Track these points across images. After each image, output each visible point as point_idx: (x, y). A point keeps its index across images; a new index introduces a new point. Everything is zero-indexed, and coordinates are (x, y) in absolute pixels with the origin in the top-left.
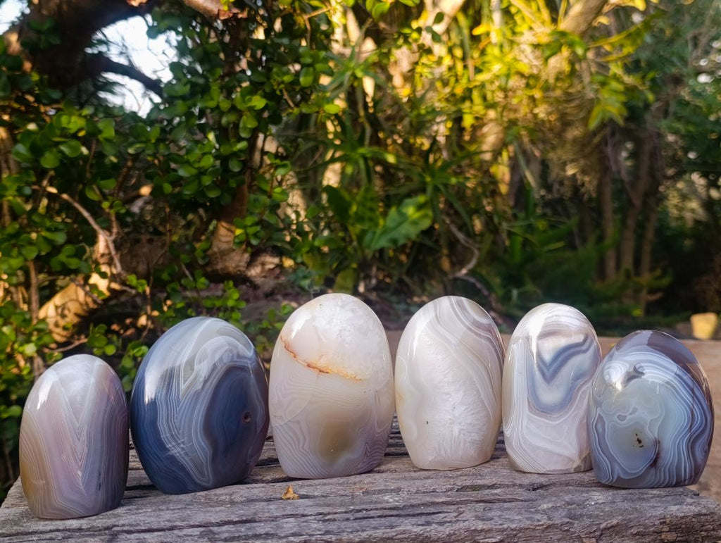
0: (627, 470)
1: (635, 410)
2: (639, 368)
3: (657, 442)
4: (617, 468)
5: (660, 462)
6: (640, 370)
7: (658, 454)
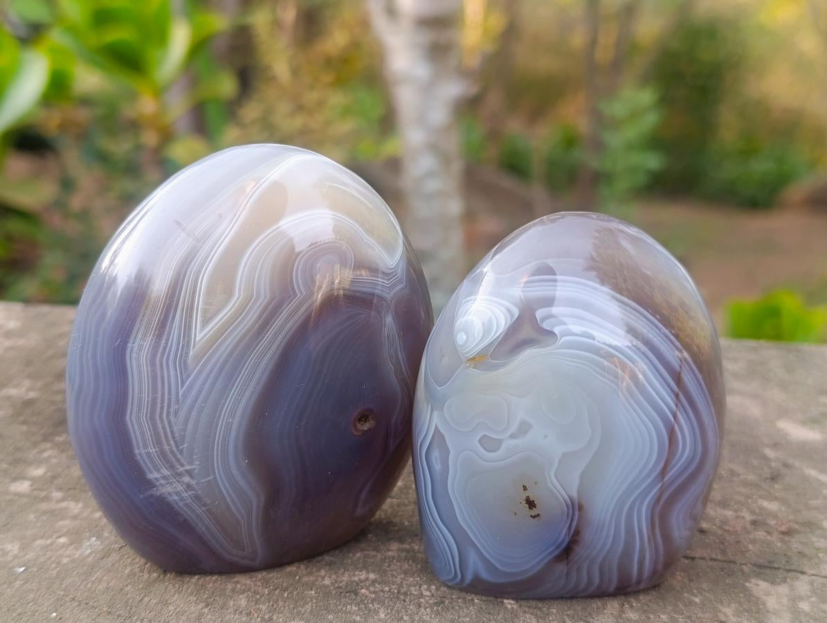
0: (497, 565)
1: (524, 428)
2: (544, 319)
3: (577, 508)
4: (472, 558)
5: (580, 551)
6: (546, 325)
7: (577, 533)
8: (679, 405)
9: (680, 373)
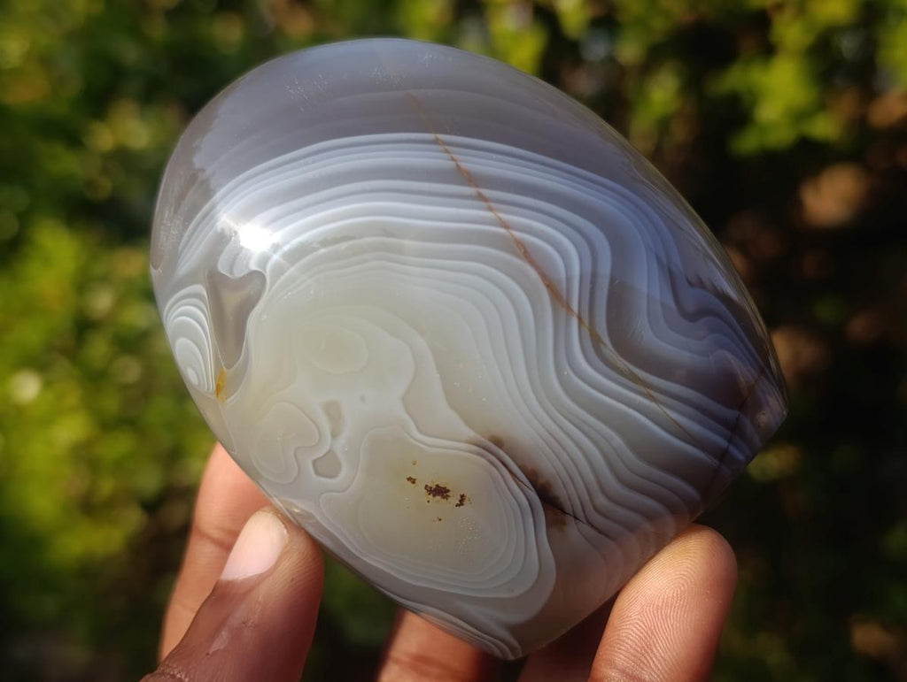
1: (334, 412)
8: (493, 205)
9: (458, 166)
